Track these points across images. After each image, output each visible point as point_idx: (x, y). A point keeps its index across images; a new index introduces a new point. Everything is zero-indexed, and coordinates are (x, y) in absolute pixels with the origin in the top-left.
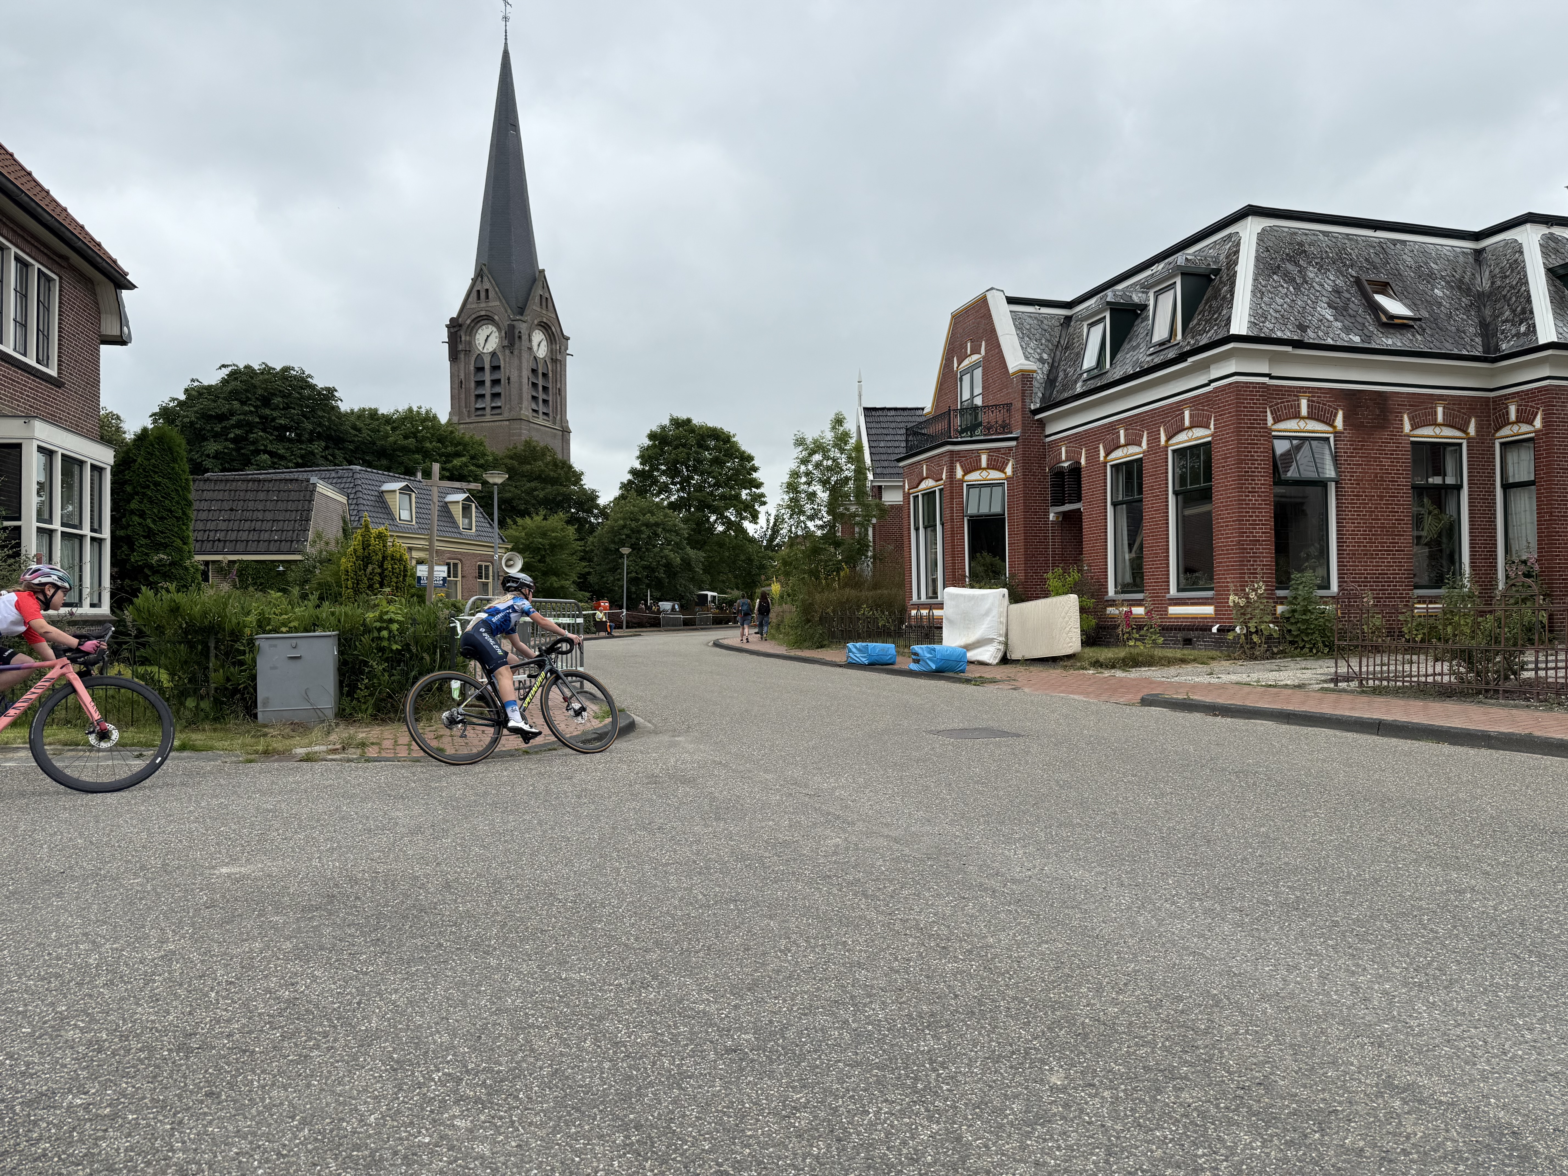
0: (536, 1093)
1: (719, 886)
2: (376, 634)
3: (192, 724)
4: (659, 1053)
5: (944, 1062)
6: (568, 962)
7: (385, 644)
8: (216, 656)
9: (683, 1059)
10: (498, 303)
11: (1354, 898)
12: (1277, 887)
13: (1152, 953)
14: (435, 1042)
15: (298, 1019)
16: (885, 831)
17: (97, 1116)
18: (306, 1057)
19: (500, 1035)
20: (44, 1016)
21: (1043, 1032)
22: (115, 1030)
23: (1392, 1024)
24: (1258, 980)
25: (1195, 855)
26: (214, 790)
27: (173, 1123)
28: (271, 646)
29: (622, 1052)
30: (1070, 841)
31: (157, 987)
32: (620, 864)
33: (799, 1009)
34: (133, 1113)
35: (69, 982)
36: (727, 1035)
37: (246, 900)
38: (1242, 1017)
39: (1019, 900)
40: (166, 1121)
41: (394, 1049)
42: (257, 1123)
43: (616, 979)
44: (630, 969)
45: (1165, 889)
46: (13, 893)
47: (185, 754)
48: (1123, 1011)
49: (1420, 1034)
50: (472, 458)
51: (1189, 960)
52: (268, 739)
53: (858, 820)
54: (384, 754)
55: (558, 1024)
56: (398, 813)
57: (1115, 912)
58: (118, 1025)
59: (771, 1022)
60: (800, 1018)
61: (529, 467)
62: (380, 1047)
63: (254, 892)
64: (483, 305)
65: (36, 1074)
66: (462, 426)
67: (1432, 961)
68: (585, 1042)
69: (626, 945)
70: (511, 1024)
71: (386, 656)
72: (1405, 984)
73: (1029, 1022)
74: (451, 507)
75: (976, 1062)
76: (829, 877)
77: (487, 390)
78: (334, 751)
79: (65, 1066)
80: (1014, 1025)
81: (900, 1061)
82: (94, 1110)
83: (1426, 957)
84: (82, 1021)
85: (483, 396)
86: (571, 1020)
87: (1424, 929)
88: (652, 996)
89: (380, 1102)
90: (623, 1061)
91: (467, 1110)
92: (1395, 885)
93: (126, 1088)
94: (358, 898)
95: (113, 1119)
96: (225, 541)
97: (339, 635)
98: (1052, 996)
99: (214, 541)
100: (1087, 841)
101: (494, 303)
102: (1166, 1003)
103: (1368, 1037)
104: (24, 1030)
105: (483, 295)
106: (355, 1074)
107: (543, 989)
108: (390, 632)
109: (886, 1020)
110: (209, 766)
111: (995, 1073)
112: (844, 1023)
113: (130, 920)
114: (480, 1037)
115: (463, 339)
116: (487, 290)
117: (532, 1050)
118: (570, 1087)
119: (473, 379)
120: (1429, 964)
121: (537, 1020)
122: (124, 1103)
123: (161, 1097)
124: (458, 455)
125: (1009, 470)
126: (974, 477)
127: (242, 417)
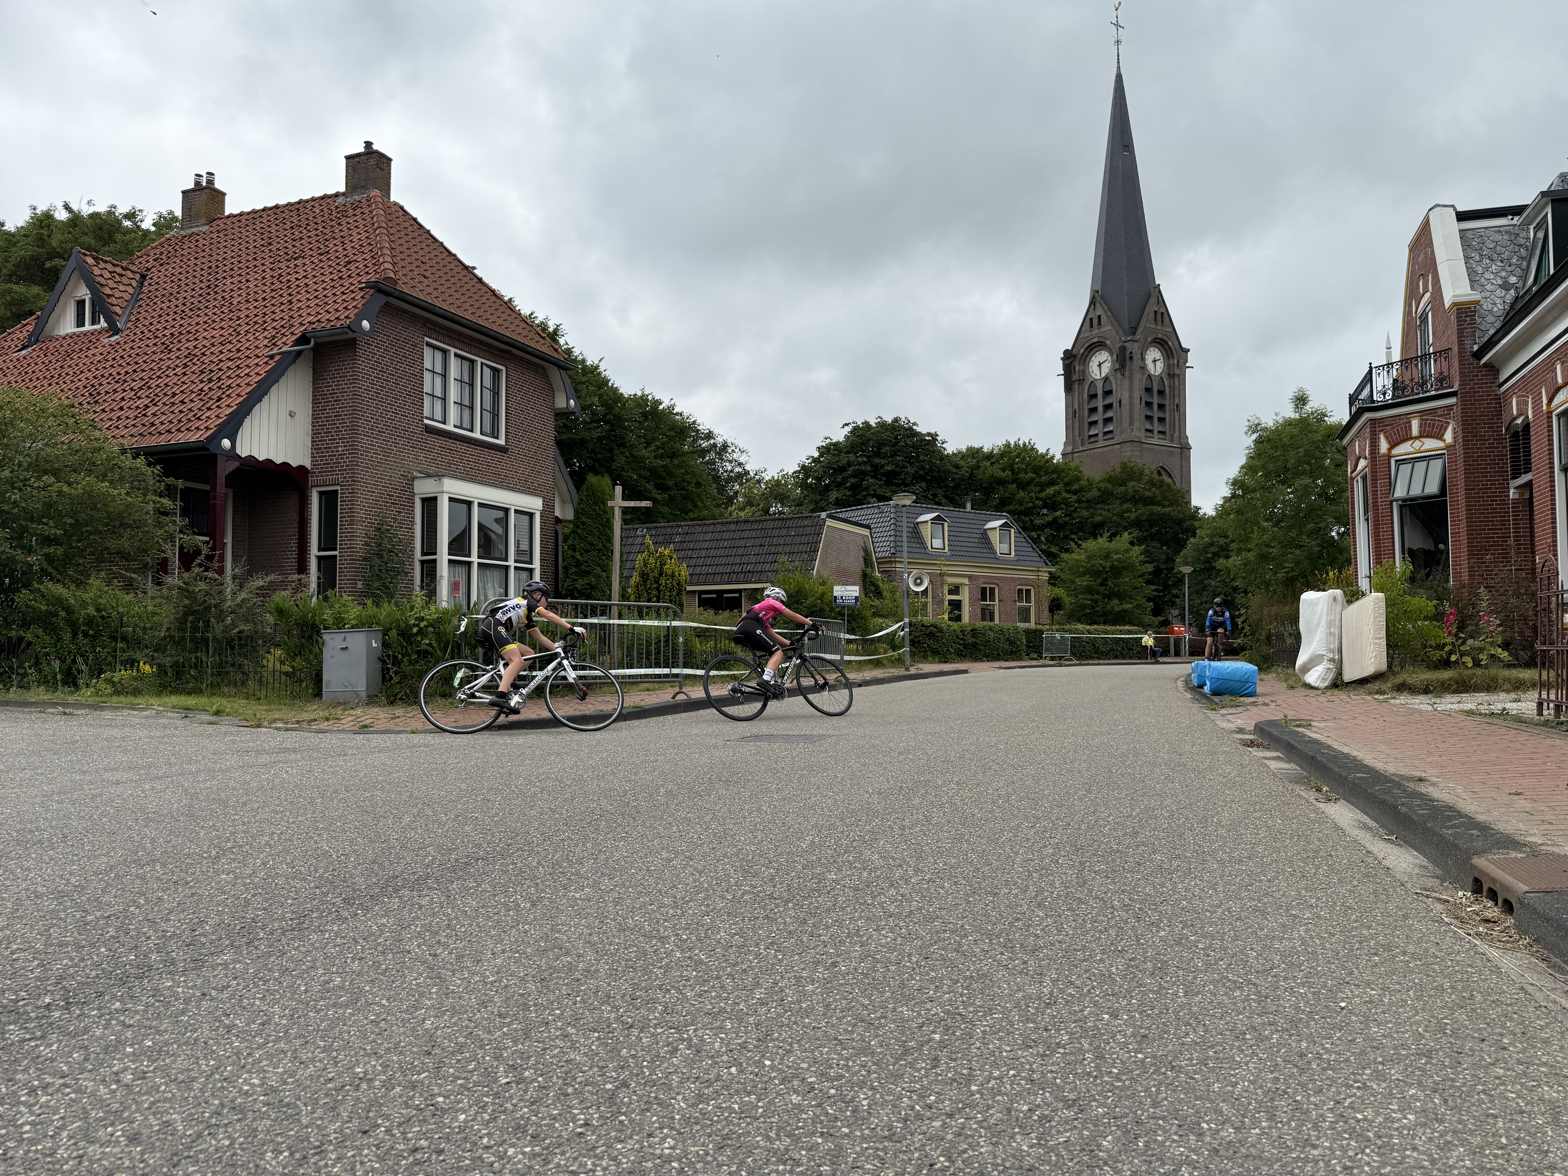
10: (1110, 327)
61: (1123, 489)
64: (1095, 332)
66: (1075, 455)
74: (988, 533)
77: (1100, 416)
85: (1096, 422)
96: (753, 572)
101: (1107, 328)
105: (1095, 322)
115: (1077, 369)
116: (1099, 317)
119: (1086, 407)
124: (1053, 483)
125: (1449, 436)
126: (1404, 449)
127: (857, 467)
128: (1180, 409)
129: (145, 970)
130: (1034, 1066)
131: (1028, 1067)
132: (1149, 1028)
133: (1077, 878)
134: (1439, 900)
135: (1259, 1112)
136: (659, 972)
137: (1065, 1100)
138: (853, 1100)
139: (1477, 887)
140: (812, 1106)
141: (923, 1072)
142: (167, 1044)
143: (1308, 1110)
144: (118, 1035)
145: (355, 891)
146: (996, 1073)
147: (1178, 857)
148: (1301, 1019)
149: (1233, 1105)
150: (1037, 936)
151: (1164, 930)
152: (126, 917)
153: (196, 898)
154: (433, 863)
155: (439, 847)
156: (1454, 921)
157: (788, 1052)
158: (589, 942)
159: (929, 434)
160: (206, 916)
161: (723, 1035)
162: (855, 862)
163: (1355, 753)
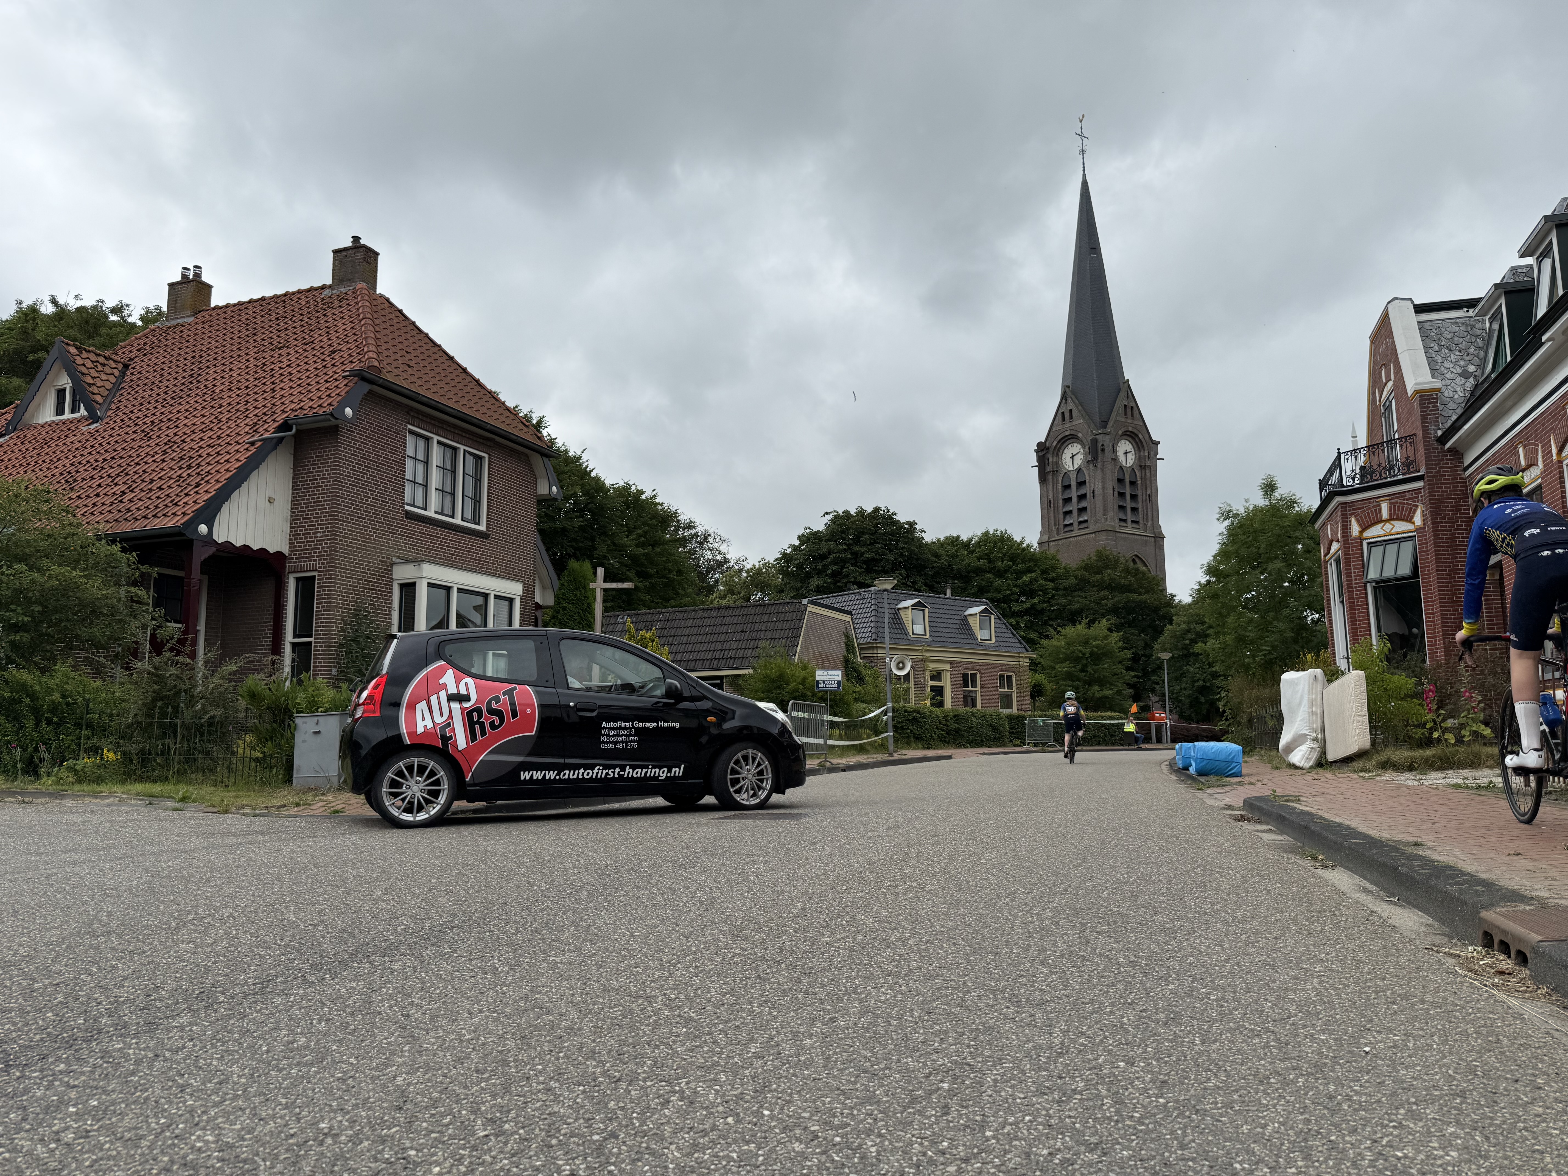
10: (1081, 421)
50: (1044, 572)
61: (1098, 577)
64: (1068, 424)
66: (1052, 544)
74: (968, 619)
77: (1074, 506)
85: (1070, 512)
101: (1078, 421)
105: (1067, 415)
115: (1050, 460)
116: (1071, 411)
119: (1061, 497)
124: (1029, 570)
125: (1418, 519)
126: (1375, 532)
127: (837, 555)
128: (1152, 499)
129: (94, 1033)
130: (1051, 1112)
131: (1044, 1112)
132: (1168, 1074)
133: (1080, 937)
134: (1450, 955)
135: (1293, 1152)
136: (647, 1029)
137: (1087, 1144)
138: (860, 1146)
139: (1488, 941)
140: (816, 1154)
141: (933, 1119)
142: (113, 1103)
143: (1344, 1149)
144: (61, 1096)
145: (322, 957)
146: (1011, 1119)
147: (1180, 918)
148: (1325, 1064)
149: (1265, 1146)
150: (1042, 990)
151: (1173, 984)
152: (76, 984)
153: (152, 966)
154: (405, 930)
155: (413, 917)
156: (1469, 974)
157: (788, 1102)
158: (572, 1002)
159: (908, 523)
160: (162, 983)
161: (718, 1087)
162: (848, 926)
163: (1348, 823)
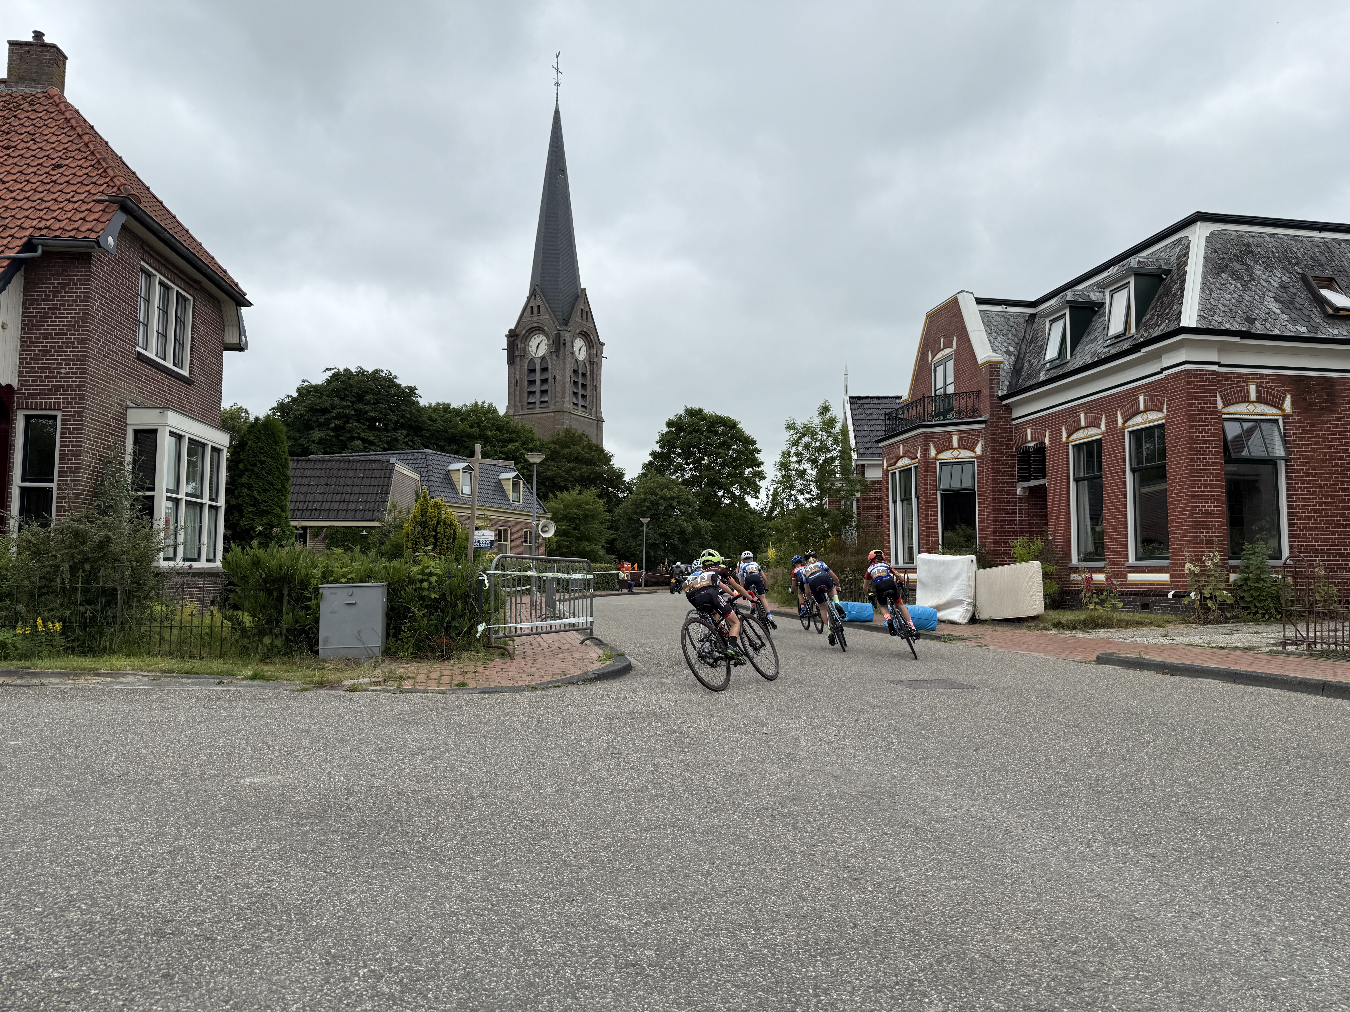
0: (444, 993)
1: (663, 812)
2: (418, 585)
3: (266, 658)
4: (565, 963)
5: (828, 989)
6: (509, 874)
7: (426, 593)
8: (289, 601)
9: (584, 970)
10: (547, 316)
11: (1271, 850)
12: (1195, 835)
13: (1057, 894)
14: (371, 940)
15: (262, 912)
16: (828, 769)
17: (67, 988)
18: (257, 947)
19: (429, 937)
20: (58, 898)
21: (931, 965)
22: (108, 914)
23: (1290, 977)
24: (1159, 925)
25: (1119, 801)
26: (266, 713)
27: (126, 999)
28: (332, 594)
29: (532, 960)
30: (1000, 785)
31: (157, 878)
32: (582, 788)
33: (703, 930)
34: (95, 988)
35: (89, 869)
36: (631, 950)
37: (256, 806)
38: (1134, 962)
39: (940, 838)
40: (121, 997)
41: (335, 944)
42: (196, 1005)
43: (547, 892)
44: (562, 884)
45: (1082, 833)
46: (74, 792)
47: (256, 682)
48: (1015, 949)
49: (1318, 990)
50: (524, 443)
51: (1092, 902)
52: (325, 672)
53: (806, 758)
54: (417, 687)
55: (483, 929)
56: (409, 737)
57: (1029, 853)
58: (112, 910)
59: (675, 940)
60: (703, 938)
61: (568, 450)
62: (323, 942)
63: (265, 799)
64: (535, 318)
65: (30, 948)
66: (516, 417)
67: (1343, 916)
68: (501, 949)
69: (565, 862)
70: (442, 928)
71: (425, 603)
72: (1310, 938)
73: (920, 954)
74: (503, 483)
75: (859, 990)
76: (765, 809)
77: (537, 387)
78: (376, 683)
79: (56, 942)
80: (904, 957)
81: (785, 985)
82: (65, 984)
83: (1336, 912)
84: (86, 904)
85: (534, 392)
86: (495, 927)
87: (1339, 883)
88: (574, 910)
89: (306, 993)
90: (530, 968)
91: (379, 1005)
92: (1315, 838)
93: (99, 966)
94: (349, 808)
95: (78, 993)
96: (321, 510)
97: (387, 585)
98: (948, 930)
99: (312, 510)
100: (1016, 786)
101: (545, 316)
102: (1060, 943)
103: (1263, 989)
104: (37, 909)
105: (535, 309)
106: (293, 965)
107: (480, 898)
108: (430, 583)
109: (783, 945)
110: (269, 693)
111: (875, 1002)
112: (743, 945)
113: (157, 819)
114: (411, 938)
115: (519, 346)
116: (539, 307)
117: (453, 953)
118: (476, 990)
119: (526, 379)
120: (1339, 918)
121: (465, 925)
122: (92, 979)
123: (124, 976)
124: (512, 440)
125: (978, 450)
126: (947, 455)
127: (341, 410)
128: (597, 389)
159: (410, 388)
